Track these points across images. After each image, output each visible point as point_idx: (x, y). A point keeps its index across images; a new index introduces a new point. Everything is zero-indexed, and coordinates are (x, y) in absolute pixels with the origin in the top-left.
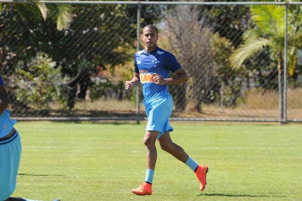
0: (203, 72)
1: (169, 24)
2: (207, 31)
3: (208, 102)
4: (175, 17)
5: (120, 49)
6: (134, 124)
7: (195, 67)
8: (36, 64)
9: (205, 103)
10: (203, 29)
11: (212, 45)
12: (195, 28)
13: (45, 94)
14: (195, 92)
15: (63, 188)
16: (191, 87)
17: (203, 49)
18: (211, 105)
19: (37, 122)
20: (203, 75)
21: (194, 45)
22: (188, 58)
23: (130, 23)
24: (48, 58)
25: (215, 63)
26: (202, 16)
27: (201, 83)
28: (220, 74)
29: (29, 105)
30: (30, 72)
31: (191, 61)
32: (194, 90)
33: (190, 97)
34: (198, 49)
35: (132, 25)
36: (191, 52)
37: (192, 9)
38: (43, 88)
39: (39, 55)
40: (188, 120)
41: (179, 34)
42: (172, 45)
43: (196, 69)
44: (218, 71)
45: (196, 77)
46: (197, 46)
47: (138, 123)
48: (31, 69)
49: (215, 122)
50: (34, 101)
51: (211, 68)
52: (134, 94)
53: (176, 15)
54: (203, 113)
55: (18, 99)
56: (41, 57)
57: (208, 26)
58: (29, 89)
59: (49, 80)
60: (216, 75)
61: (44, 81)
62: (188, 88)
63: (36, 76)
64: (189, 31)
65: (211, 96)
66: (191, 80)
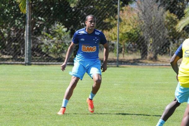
1: (138, 4)
2: (162, 9)
3: (162, 53)
5: (107, 20)
6: (115, 67)
8: (55, 29)
9: (160, 54)
10: (160, 8)
11: (165, 18)
12: (154, 7)
13: (60, 48)
16: (151, 45)
17: (159, 20)
18: (163, 55)
19: (55, 65)
20: (159, 36)
21: (153, 18)
22: (150, 26)
24: (62, 26)
25: (166, 29)
27: (158, 42)
28: (170, 36)
29: (50, 55)
30: (51, 34)
31: (152, 27)
32: (153, 46)
33: (150, 50)
35: (114, 5)
36: (152, 22)
38: (59, 44)
39: (57, 23)
40: (149, 65)
41: (144, 11)
42: (139, 18)
43: (154, 33)
44: (168, 34)
45: (154, 38)
46: (155, 19)
47: (118, 66)
48: (51, 32)
49: (165, 67)
50: (53, 52)
51: (164, 32)
52: (115, 48)
54: (158, 61)
55: (43, 51)
56: (58, 25)
57: (163, 6)
58: (50, 44)
59: (62, 39)
60: (168, 36)
61: (59, 39)
62: (149, 45)
63: (55, 37)
64: (150, 9)
65: (164, 50)
66: (151, 40)
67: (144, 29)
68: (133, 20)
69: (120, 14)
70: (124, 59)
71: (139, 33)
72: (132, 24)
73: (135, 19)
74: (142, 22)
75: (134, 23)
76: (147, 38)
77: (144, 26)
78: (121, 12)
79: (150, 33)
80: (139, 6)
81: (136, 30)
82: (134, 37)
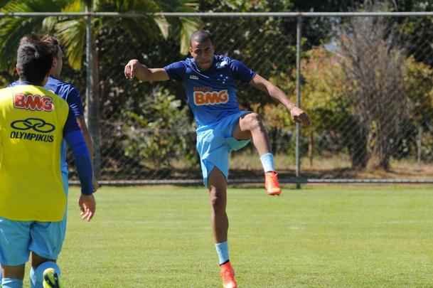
0: (391, 113)
1: (342, 44)
2: (398, 54)
3: (399, 156)
4: (351, 35)
6: (292, 189)
7: (380, 106)
8: (152, 103)
9: (395, 157)
10: (391, 51)
11: (404, 74)
12: (380, 49)
13: (165, 146)
14: (380, 142)
15: (191, 281)
16: (374, 135)
17: (391, 79)
18: (403, 160)
19: (154, 187)
20: (393, 116)
21: (378, 74)
22: (370, 92)
23: (287, 44)
24: (169, 95)
25: (408, 100)
26: (390, 32)
27: (389, 129)
28: (417, 114)
29: (142, 163)
30: (144, 115)
31: (375, 97)
32: (379, 139)
33: (372, 148)
34: (384, 80)
36: (374, 84)
37: (375, 22)
38: (162, 138)
39: (157, 91)
40: (370, 182)
41: (356, 59)
42: (347, 74)
43: (381, 109)
44: (414, 111)
45: (382, 119)
46: (382, 76)
47: (298, 187)
48: (145, 112)
49: (408, 185)
50: (150, 156)
51: (403, 107)
52: (292, 145)
53: (352, 32)
54: (392, 172)
55: (127, 154)
56: (159, 94)
57: (399, 47)
58: (142, 140)
59: (170, 126)
60: (411, 117)
61: (163, 127)
62: (370, 136)
63: (152, 121)
64: (371, 54)
65: (403, 148)
66: (374, 124)
67: (358, 101)
68: (333, 80)
69: (301, 66)
70: (314, 170)
71: (347, 109)
72: (328, 89)
73: (337, 77)
74: (352, 84)
75: (335, 86)
76: (364, 121)
77: (357, 93)
78: (304, 61)
79: (372, 108)
80: (345, 49)
81: (339, 102)
82: (336, 119)
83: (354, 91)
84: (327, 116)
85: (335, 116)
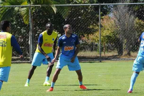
1: (114, 14)
2: (133, 17)
3: (134, 51)
4: (117, 11)
5: (91, 27)
6: (98, 62)
7: (127, 34)
9: (132, 51)
10: (131, 16)
11: (135, 24)
12: (127, 15)
14: (127, 46)
15: (65, 94)
16: (125, 44)
17: (131, 25)
20: (131, 38)
21: (126, 24)
22: (124, 30)
24: (57, 32)
25: (136, 32)
26: (130, 10)
27: (130, 42)
31: (125, 31)
33: (125, 48)
35: (96, 15)
36: (125, 27)
37: (125, 6)
40: (124, 60)
41: (119, 19)
42: (116, 24)
43: (127, 35)
44: (138, 36)
45: (128, 39)
46: (128, 24)
47: (101, 62)
51: (135, 35)
52: (98, 48)
54: (131, 56)
57: (133, 15)
60: (137, 38)
64: (124, 17)
65: (135, 48)
66: (125, 40)
67: (120, 33)
68: (111, 26)
69: (101, 21)
70: (106, 56)
71: (116, 36)
72: (110, 29)
73: (113, 25)
74: (118, 27)
75: (112, 28)
76: (122, 39)
78: (102, 20)
79: (124, 35)
80: (115, 15)
81: (113, 33)
82: (112, 39)
83: (118, 30)
84: (110, 38)
85: (112, 38)
